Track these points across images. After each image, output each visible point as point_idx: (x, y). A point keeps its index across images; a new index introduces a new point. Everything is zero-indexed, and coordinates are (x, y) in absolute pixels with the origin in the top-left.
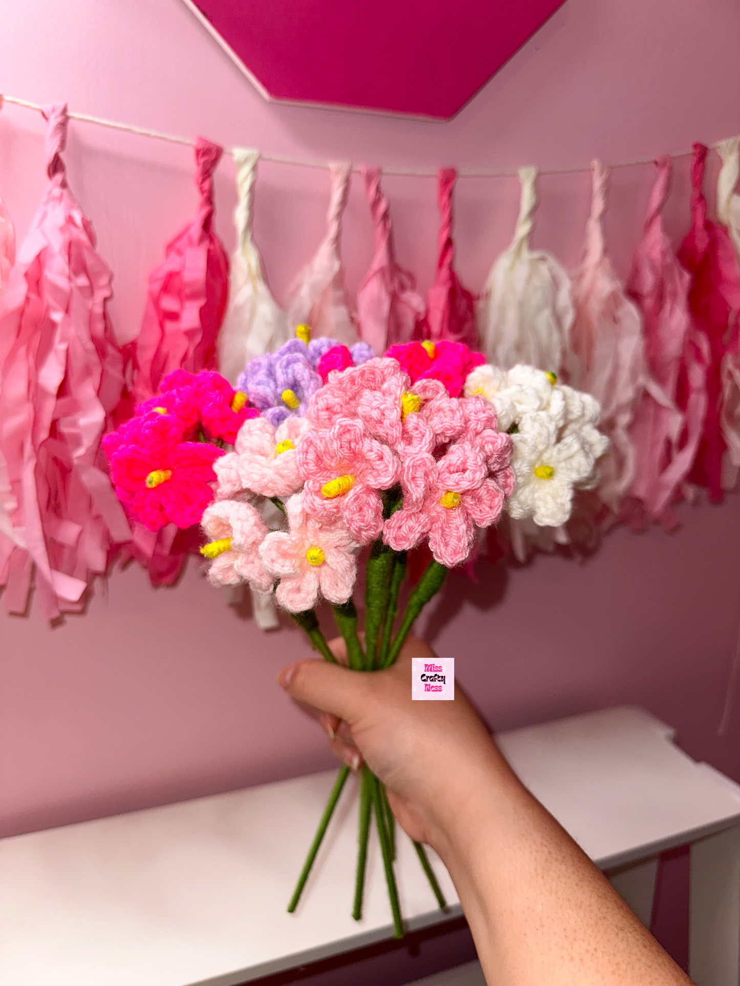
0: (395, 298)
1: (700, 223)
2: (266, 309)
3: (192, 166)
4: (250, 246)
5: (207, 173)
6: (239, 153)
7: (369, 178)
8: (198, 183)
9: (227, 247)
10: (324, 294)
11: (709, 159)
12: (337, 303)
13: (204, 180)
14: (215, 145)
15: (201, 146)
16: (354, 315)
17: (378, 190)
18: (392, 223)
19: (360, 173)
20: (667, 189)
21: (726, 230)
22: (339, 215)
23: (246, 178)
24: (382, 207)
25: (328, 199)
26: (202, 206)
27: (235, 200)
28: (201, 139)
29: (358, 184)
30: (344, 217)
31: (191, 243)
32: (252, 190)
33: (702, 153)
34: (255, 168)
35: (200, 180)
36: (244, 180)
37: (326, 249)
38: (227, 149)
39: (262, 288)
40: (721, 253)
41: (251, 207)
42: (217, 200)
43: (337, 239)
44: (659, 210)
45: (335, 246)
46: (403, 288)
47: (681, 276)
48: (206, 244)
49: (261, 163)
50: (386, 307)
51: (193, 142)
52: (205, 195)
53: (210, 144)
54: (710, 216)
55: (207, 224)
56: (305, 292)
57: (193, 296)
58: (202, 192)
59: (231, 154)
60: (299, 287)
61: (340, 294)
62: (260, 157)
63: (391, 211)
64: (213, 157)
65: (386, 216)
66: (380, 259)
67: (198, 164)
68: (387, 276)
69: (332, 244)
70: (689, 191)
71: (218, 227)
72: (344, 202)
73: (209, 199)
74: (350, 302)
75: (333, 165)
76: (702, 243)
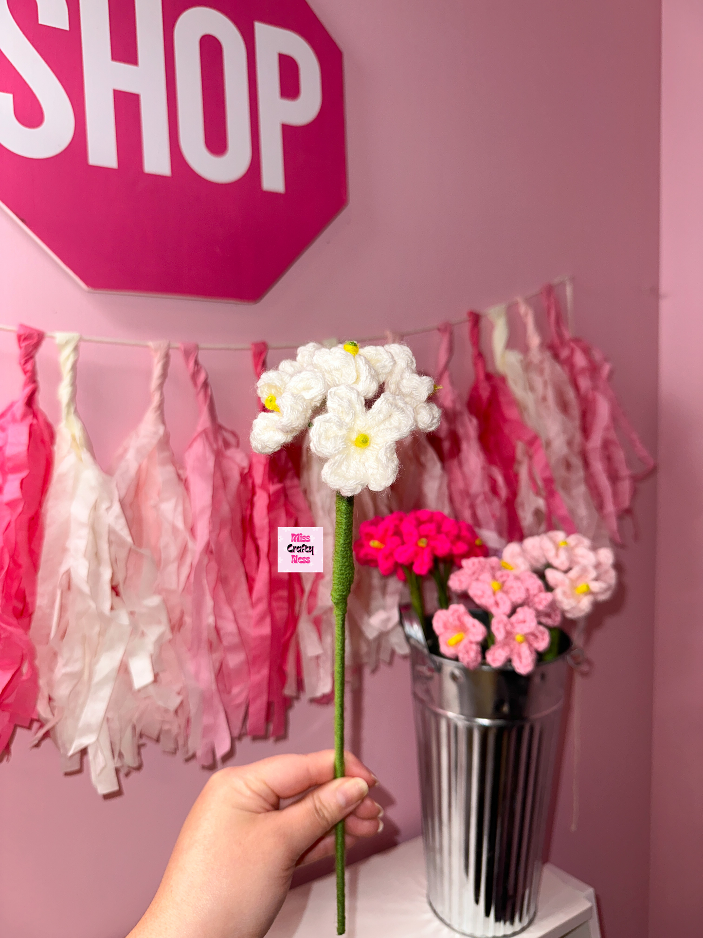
0: (219, 456)
1: (482, 376)
2: (90, 475)
3: (14, 350)
4: (73, 418)
5: (28, 357)
6: (60, 337)
7: (187, 354)
8: (20, 363)
9: (50, 420)
10: (150, 456)
11: (483, 323)
12: (163, 463)
13: (26, 362)
14: (36, 330)
15: (22, 332)
16: (181, 472)
17: (196, 363)
18: (211, 390)
19: (177, 348)
20: (451, 350)
21: (503, 379)
22: (161, 386)
23: (68, 357)
24: (201, 378)
25: (149, 374)
26: (26, 385)
27: (58, 378)
28: (22, 326)
29: (177, 359)
30: (165, 389)
31: (14, 420)
32: (74, 368)
33: (476, 319)
34: (76, 349)
35: (23, 361)
36: (66, 360)
37: (150, 417)
38: (48, 333)
39: (86, 456)
40: (502, 399)
41: (74, 384)
42: (40, 378)
43: (161, 407)
44: (446, 367)
45: (159, 412)
46: (227, 445)
47: (471, 421)
48: (30, 420)
49: (82, 344)
50: (211, 463)
51: (15, 328)
52: (29, 374)
53: (31, 329)
54: (490, 369)
55: (30, 401)
56: (131, 455)
57: (16, 469)
58: (25, 372)
59: (53, 338)
60: (126, 451)
61: (166, 454)
62: (81, 340)
63: (209, 380)
64: (35, 340)
65: (206, 385)
66: (204, 422)
67: (20, 347)
68: (211, 437)
69: (156, 411)
70: (469, 350)
71: (41, 402)
72: (164, 375)
73: (32, 378)
74: (177, 462)
75: (151, 344)
76: (485, 393)
